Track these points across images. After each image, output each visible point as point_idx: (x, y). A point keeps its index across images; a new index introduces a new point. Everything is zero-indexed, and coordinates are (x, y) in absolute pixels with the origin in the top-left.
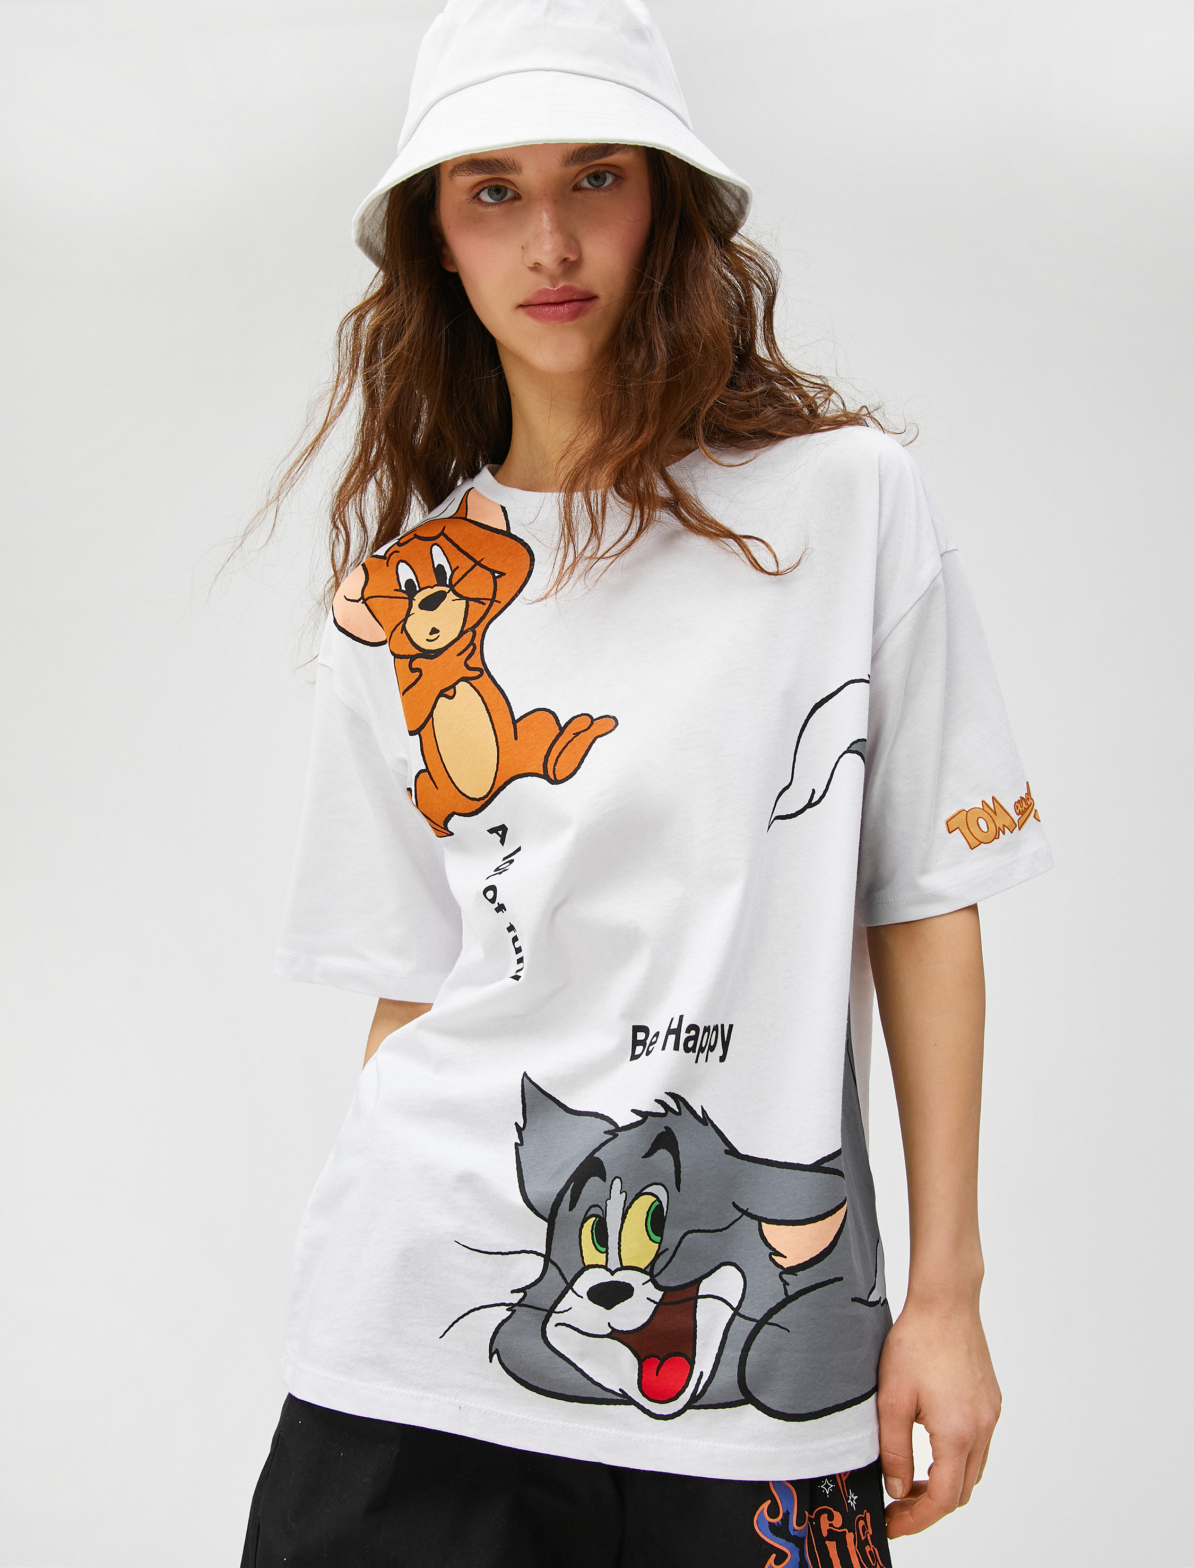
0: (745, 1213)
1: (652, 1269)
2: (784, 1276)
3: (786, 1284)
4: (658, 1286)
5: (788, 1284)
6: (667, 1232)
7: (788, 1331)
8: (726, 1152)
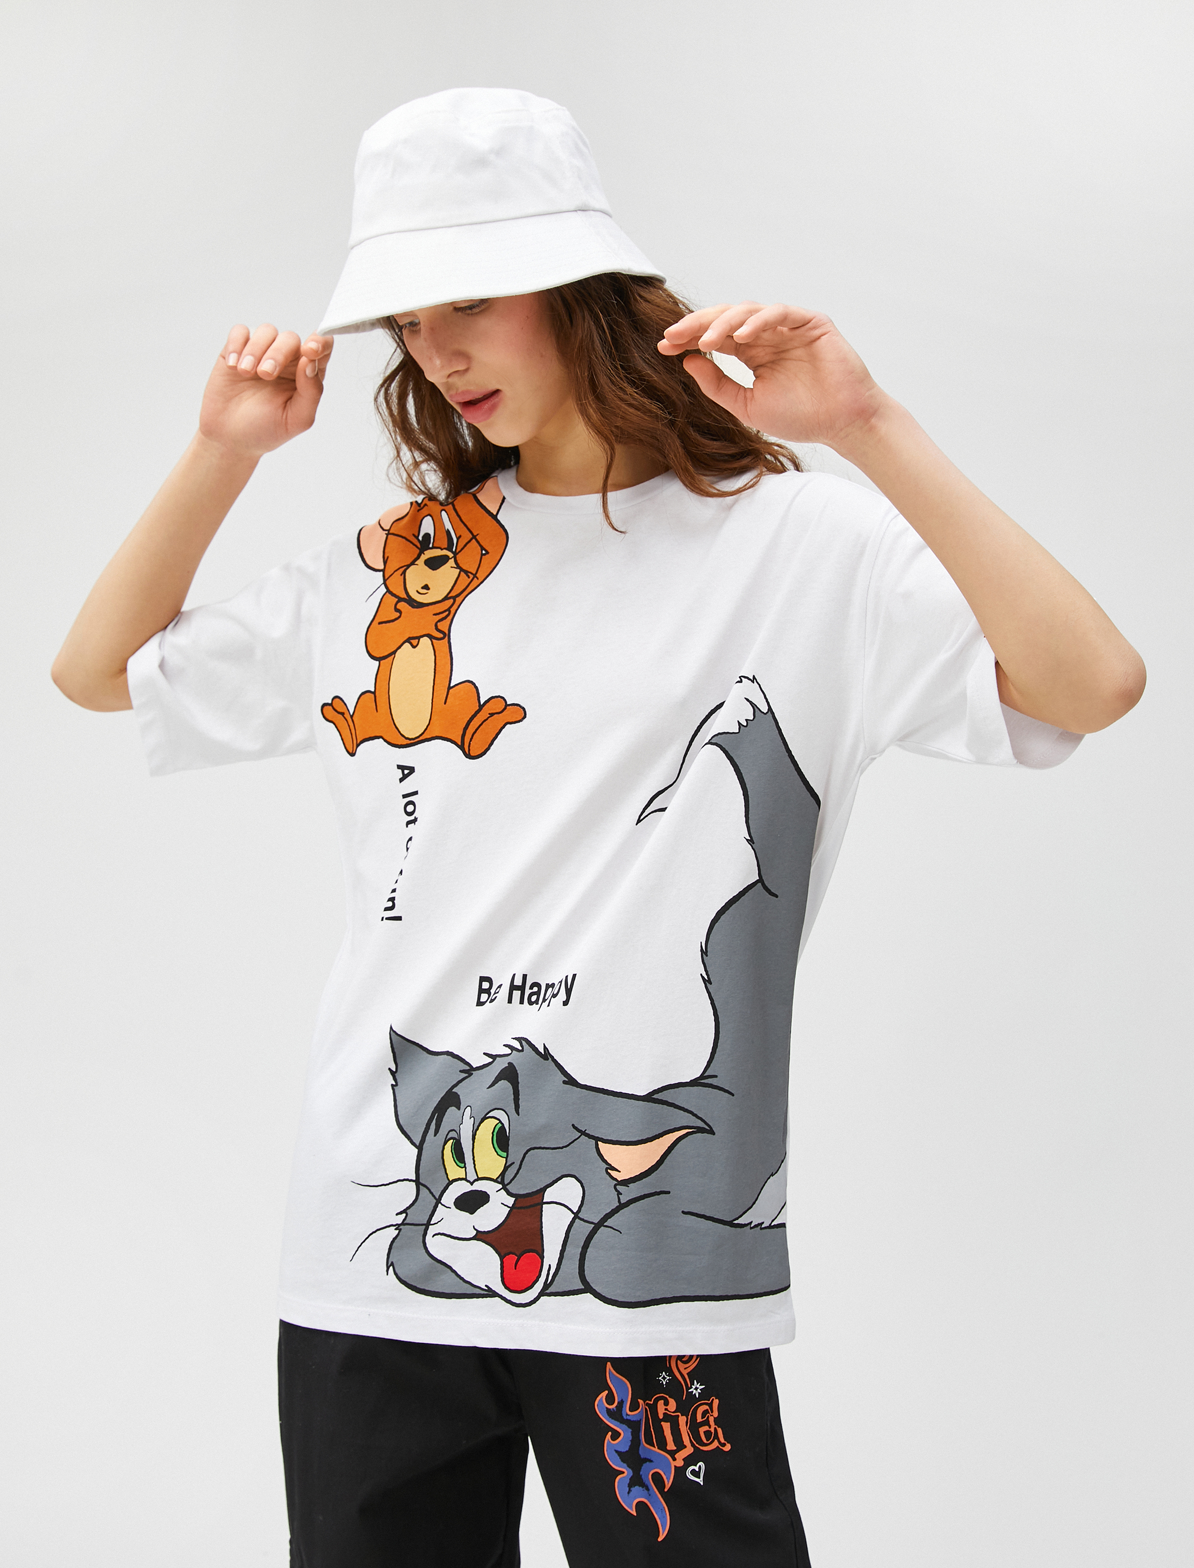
0: (583, 1133)
1: (503, 1179)
2: (618, 1187)
3: (619, 1193)
4: (510, 1193)
5: (621, 1194)
6: (511, 1149)
7: (621, 1233)
8: (564, 1082)
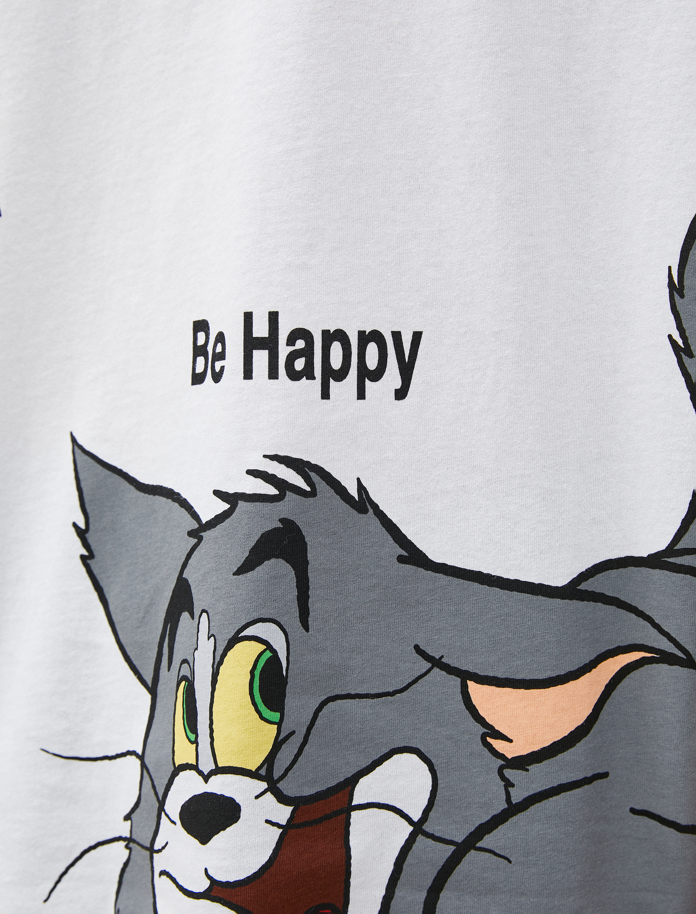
0: (437, 663)
1: (270, 770)
2: (508, 773)
3: (508, 784)
4: (282, 799)
5: (513, 786)
6: (290, 702)
7: (510, 861)
8: (401, 559)
